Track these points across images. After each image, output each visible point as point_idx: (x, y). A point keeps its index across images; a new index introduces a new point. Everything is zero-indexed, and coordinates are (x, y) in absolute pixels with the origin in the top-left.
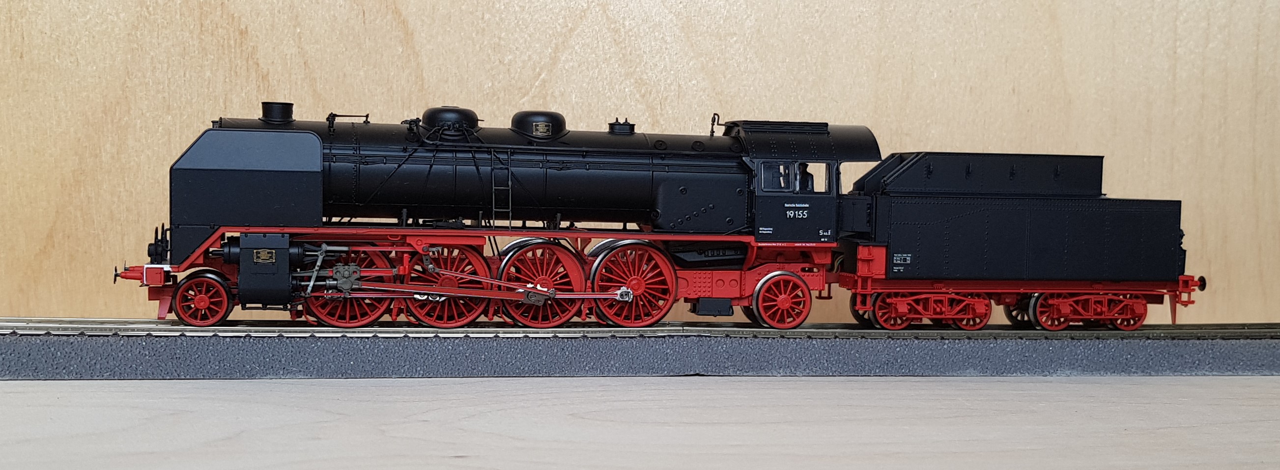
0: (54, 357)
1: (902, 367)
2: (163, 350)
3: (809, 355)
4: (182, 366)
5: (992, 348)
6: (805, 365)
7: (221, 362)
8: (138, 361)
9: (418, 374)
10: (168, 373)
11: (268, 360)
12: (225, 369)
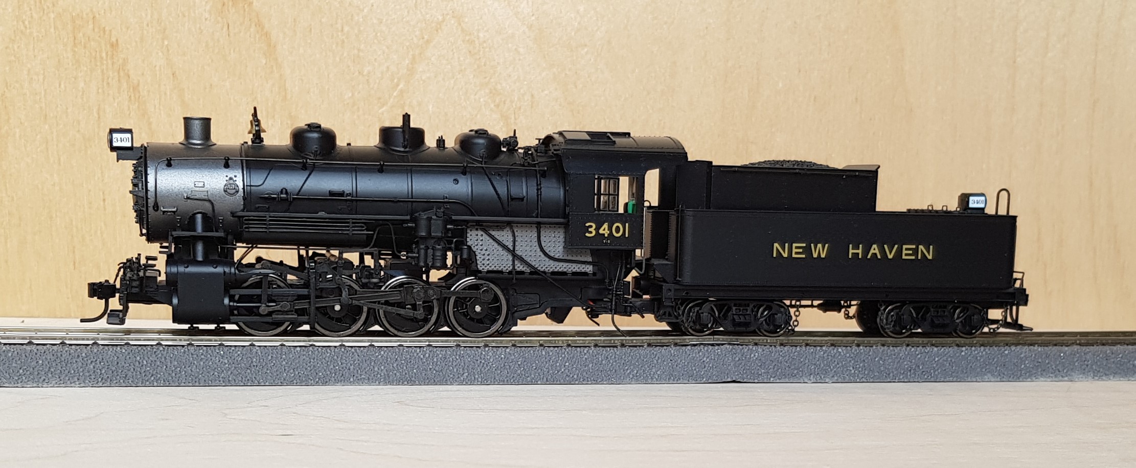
0: (141, 365)
1: (924, 373)
2: (240, 359)
3: (836, 363)
4: (260, 373)
5: (1007, 355)
6: (833, 371)
7: (295, 370)
8: (219, 369)
9: (476, 381)
10: (248, 380)
11: (337, 368)
12: (300, 376)
